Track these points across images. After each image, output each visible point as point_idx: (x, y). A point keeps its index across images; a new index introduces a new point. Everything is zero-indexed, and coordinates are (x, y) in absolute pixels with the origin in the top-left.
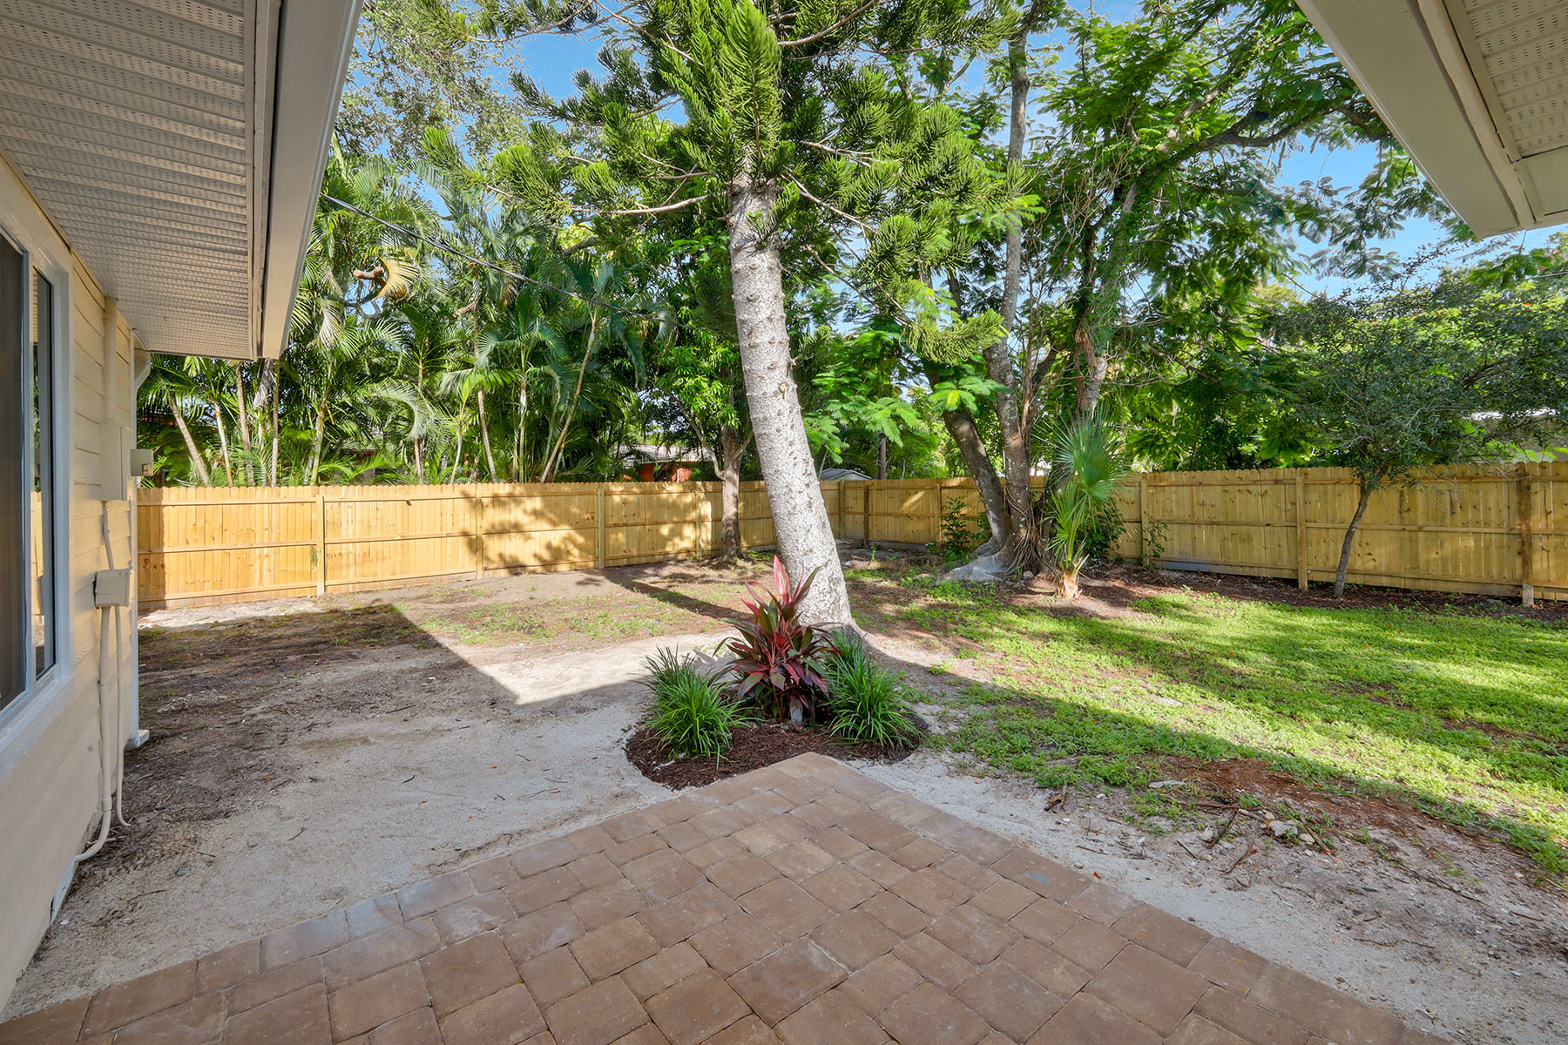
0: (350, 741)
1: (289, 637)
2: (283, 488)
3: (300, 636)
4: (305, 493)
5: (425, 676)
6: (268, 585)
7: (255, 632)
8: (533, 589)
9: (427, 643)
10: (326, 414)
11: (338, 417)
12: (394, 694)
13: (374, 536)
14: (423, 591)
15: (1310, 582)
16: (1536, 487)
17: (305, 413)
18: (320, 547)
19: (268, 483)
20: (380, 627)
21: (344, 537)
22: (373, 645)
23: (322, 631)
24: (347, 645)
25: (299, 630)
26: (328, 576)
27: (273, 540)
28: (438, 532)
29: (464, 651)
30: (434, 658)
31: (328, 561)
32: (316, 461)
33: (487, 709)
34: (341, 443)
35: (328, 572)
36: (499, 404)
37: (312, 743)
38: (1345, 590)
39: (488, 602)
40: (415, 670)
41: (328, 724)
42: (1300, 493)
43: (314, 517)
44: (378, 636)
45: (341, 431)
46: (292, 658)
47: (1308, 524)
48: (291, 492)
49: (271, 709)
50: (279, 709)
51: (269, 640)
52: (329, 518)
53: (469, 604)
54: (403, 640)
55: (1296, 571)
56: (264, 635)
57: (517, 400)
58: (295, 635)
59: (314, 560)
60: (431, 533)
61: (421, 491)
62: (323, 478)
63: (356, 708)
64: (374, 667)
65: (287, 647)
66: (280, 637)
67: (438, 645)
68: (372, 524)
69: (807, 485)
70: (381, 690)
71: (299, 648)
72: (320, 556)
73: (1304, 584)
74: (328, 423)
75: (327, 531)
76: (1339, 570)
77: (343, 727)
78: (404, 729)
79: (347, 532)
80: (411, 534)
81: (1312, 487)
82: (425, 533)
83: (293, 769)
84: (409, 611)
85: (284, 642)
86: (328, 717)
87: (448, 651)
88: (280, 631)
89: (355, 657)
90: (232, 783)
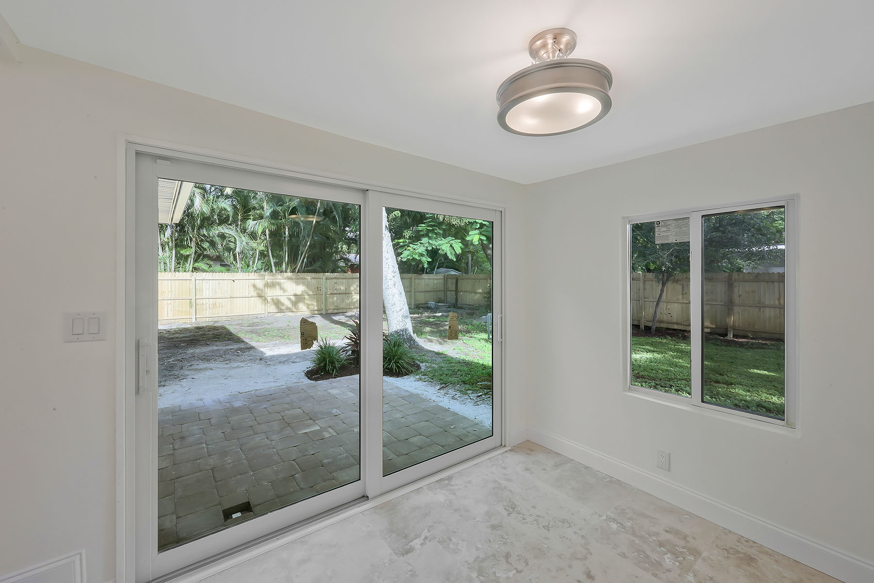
0: (206, 369)
1: (181, 338)
2: (177, 273)
3: (185, 337)
4: (187, 275)
5: (236, 351)
6: (170, 317)
7: (166, 335)
8: (289, 322)
9: (239, 340)
10: (197, 240)
11: (202, 241)
12: (223, 356)
13: (217, 297)
14: (240, 322)
15: (645, 326)
16: (736, 284)
17: (187, 239)
18: (193, 301)
19: (170, 271)
20: (220, 335)
21: (204, 296)
22: (216, 341)
23: (195, 336)
24: (205, 341)
25: (185, 335)
26: (197, 314)
27: (173, 297)
28: (247, 295)
29: (253, 344)
30: (242, 346)
31: (197, 307)
32: (192, 261)
33: (258, 361)
34: (203, 252)
35: (197, 312)
36: (276, 236)
37: (192, 369)
38: (656, 330)
39: (269, 326)
40: (233, 349)
41: (198, 365)
42: (641, 285)
43: (191, 287)
44: (219, 338)
45: (203, 248)
46: (182, 345)
47: (645, 300)
48: (180, 275)
49: (176, 360)
50: (179, 360)
51: (172, 338)
52: (197, 287)
53: (260, 327)
54: (229, 339)
55: (639, 321)
56: (170, 337)
57: (285, 234)
58: (183, 337)
59: (191, 306)
60: (244, 295)
61: (240, 275)
62: (195, 269)
63: (208, 360)
64: (216, 348)
65: (180, 341)
66: (177, 338)
67: (243, 341)
68: (217, 290)
69: (394, 277)
70: (218, 355)
71: (185, 342)
72: (193, 304)
73: (642, 327)
74: (197, 244)
75: (197, 293)
76: (653, 321)
77: (203, 365)
78: (226, 366)
79: (206, 294)
80: (235, 295)
81: (647, 282)
82: (241, 295)
83: (185, 376)
84: (232, 329)
85: (179, 339)
86: (198, 362)
87: (247, 343)
88: (177, 335)
89: (208, 345)
90: (164, 379)
